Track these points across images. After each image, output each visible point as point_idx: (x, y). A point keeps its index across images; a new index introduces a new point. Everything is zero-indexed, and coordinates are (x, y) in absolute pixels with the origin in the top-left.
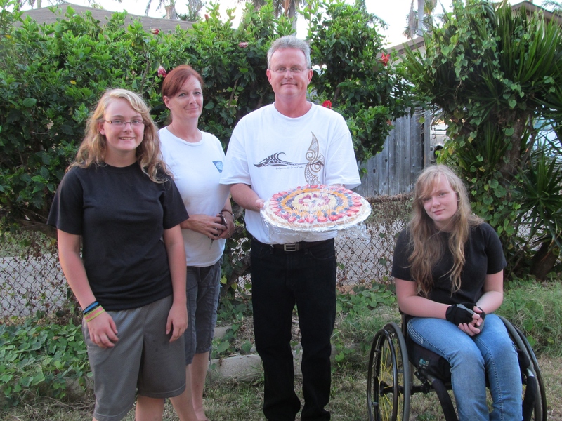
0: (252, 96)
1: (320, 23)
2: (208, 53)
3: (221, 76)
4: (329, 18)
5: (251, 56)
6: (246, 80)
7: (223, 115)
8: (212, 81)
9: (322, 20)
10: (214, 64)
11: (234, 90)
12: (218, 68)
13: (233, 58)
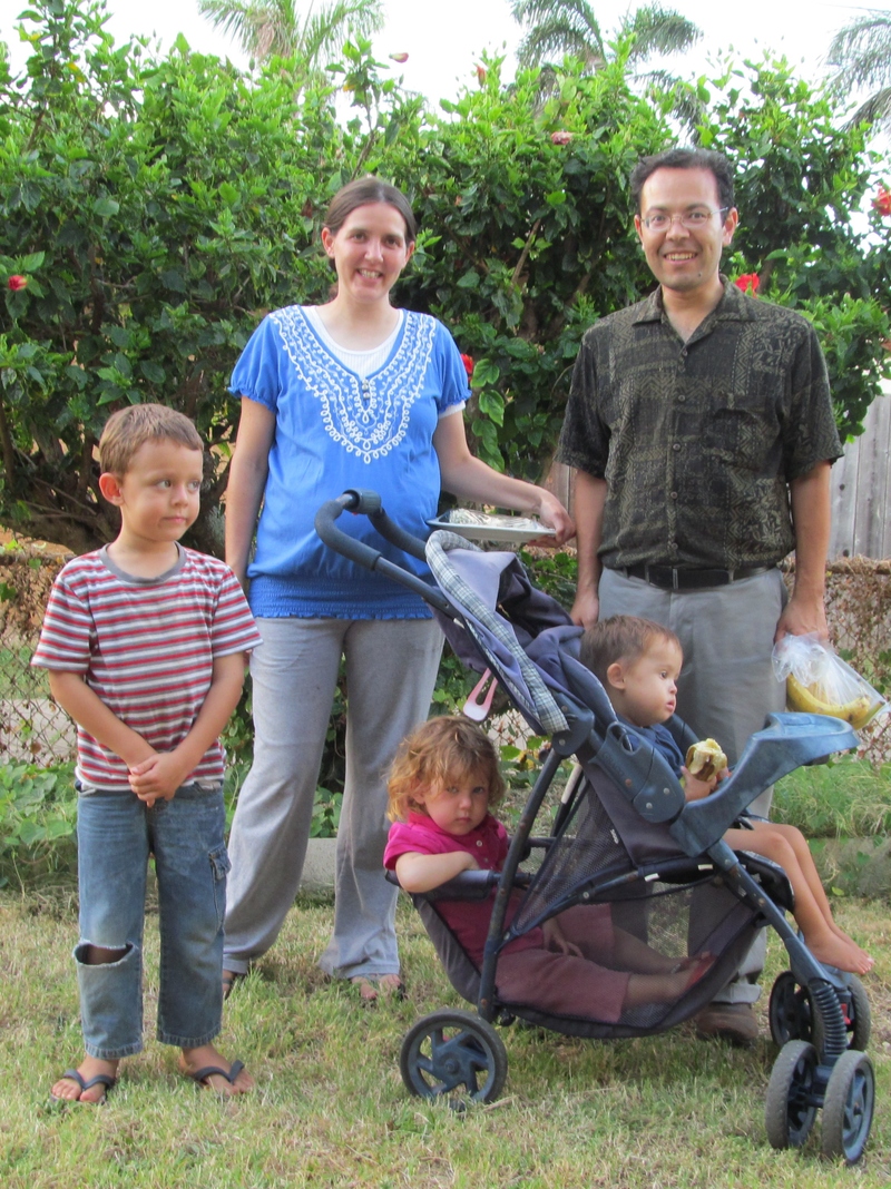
0: (566, 267)
1: (734, 113)
2: (478, 153)
3: (502, 209)
4: (757, 102)
5: (573, 169)
6: (558, 224)
7: (498, 301)
8: (479, 220)
9: (740, 104)
10: (490, 180)
11: (528, 245)
12: (497, 191)
13: (533, 173)
